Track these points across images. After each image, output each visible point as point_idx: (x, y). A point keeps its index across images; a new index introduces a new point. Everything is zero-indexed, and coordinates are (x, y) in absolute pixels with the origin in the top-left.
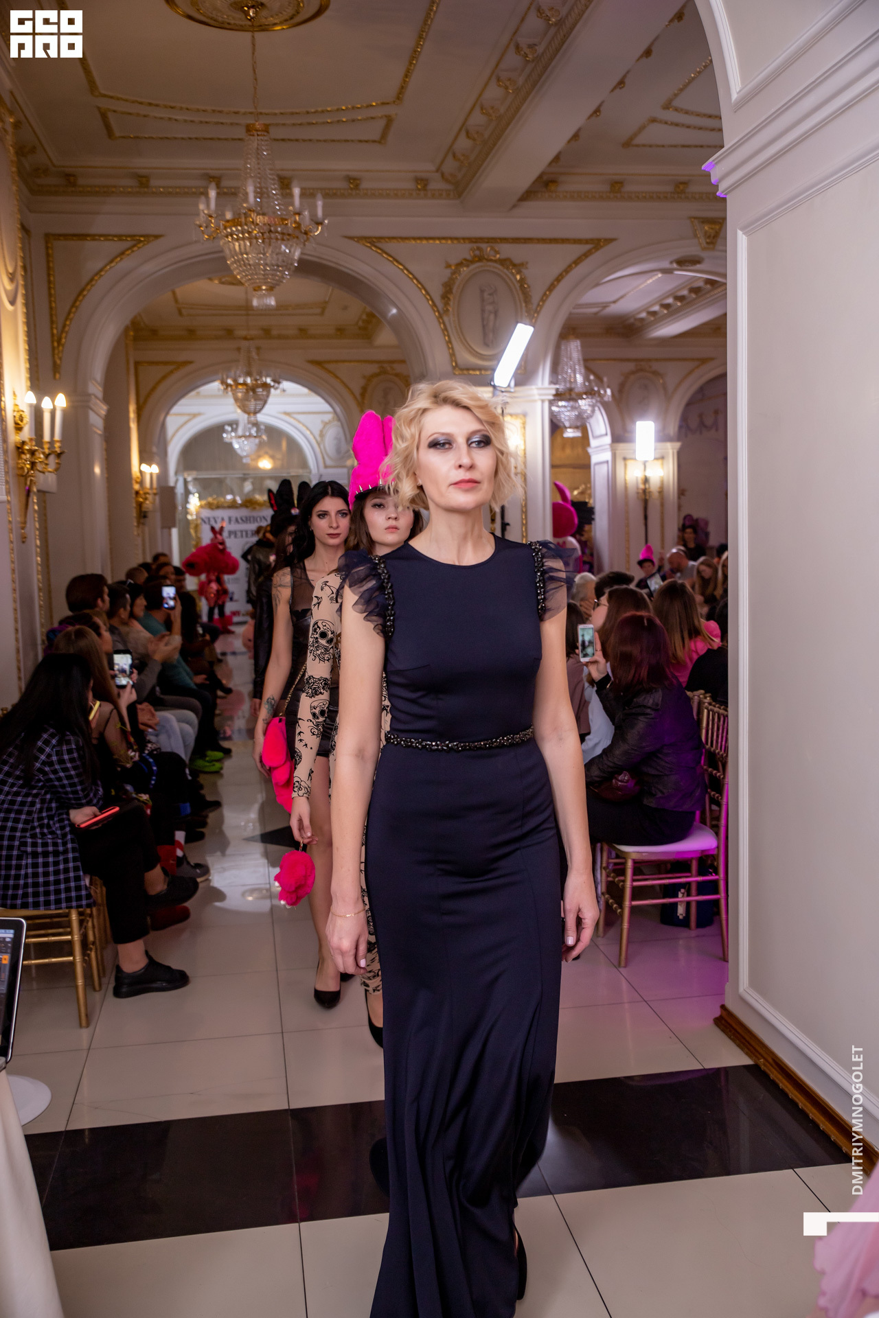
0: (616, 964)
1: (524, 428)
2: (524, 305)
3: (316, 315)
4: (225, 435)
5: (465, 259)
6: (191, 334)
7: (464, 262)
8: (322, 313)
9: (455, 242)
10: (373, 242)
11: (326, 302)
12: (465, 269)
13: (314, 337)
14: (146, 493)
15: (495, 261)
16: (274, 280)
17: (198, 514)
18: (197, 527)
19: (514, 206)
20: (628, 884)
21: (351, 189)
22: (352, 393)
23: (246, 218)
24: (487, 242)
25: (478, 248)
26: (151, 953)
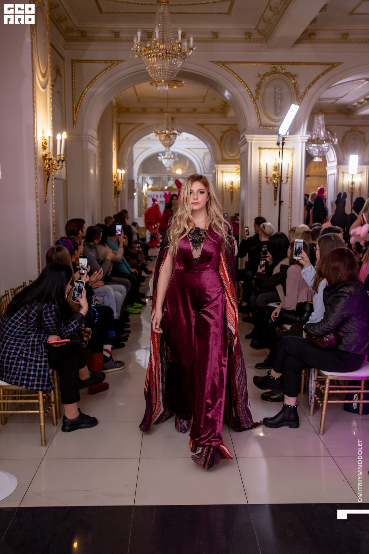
0: (318, 433)
1: (293, 155)
2: (295, 95)
3: (201, 102)
4: (159, 158)
5: (268, 73)
6: (144, 111)
7: (267, 74)
8: (204, 102)
9: (263, 64)
10: (223, 64)
11: (205, 96)
12: (267, 77)
13: (200, 113)
14: (118, 183)
15: (282, 74)
16: (168, 77)
17: (146, 193)
18: (146, 199)
19: (293, 46)
20: (326, 392)
21: (214, 38)
22: (216, 139)
23: (154, 46)
24: (279, 64)
25: (274, 67)
26: (81, 410)
